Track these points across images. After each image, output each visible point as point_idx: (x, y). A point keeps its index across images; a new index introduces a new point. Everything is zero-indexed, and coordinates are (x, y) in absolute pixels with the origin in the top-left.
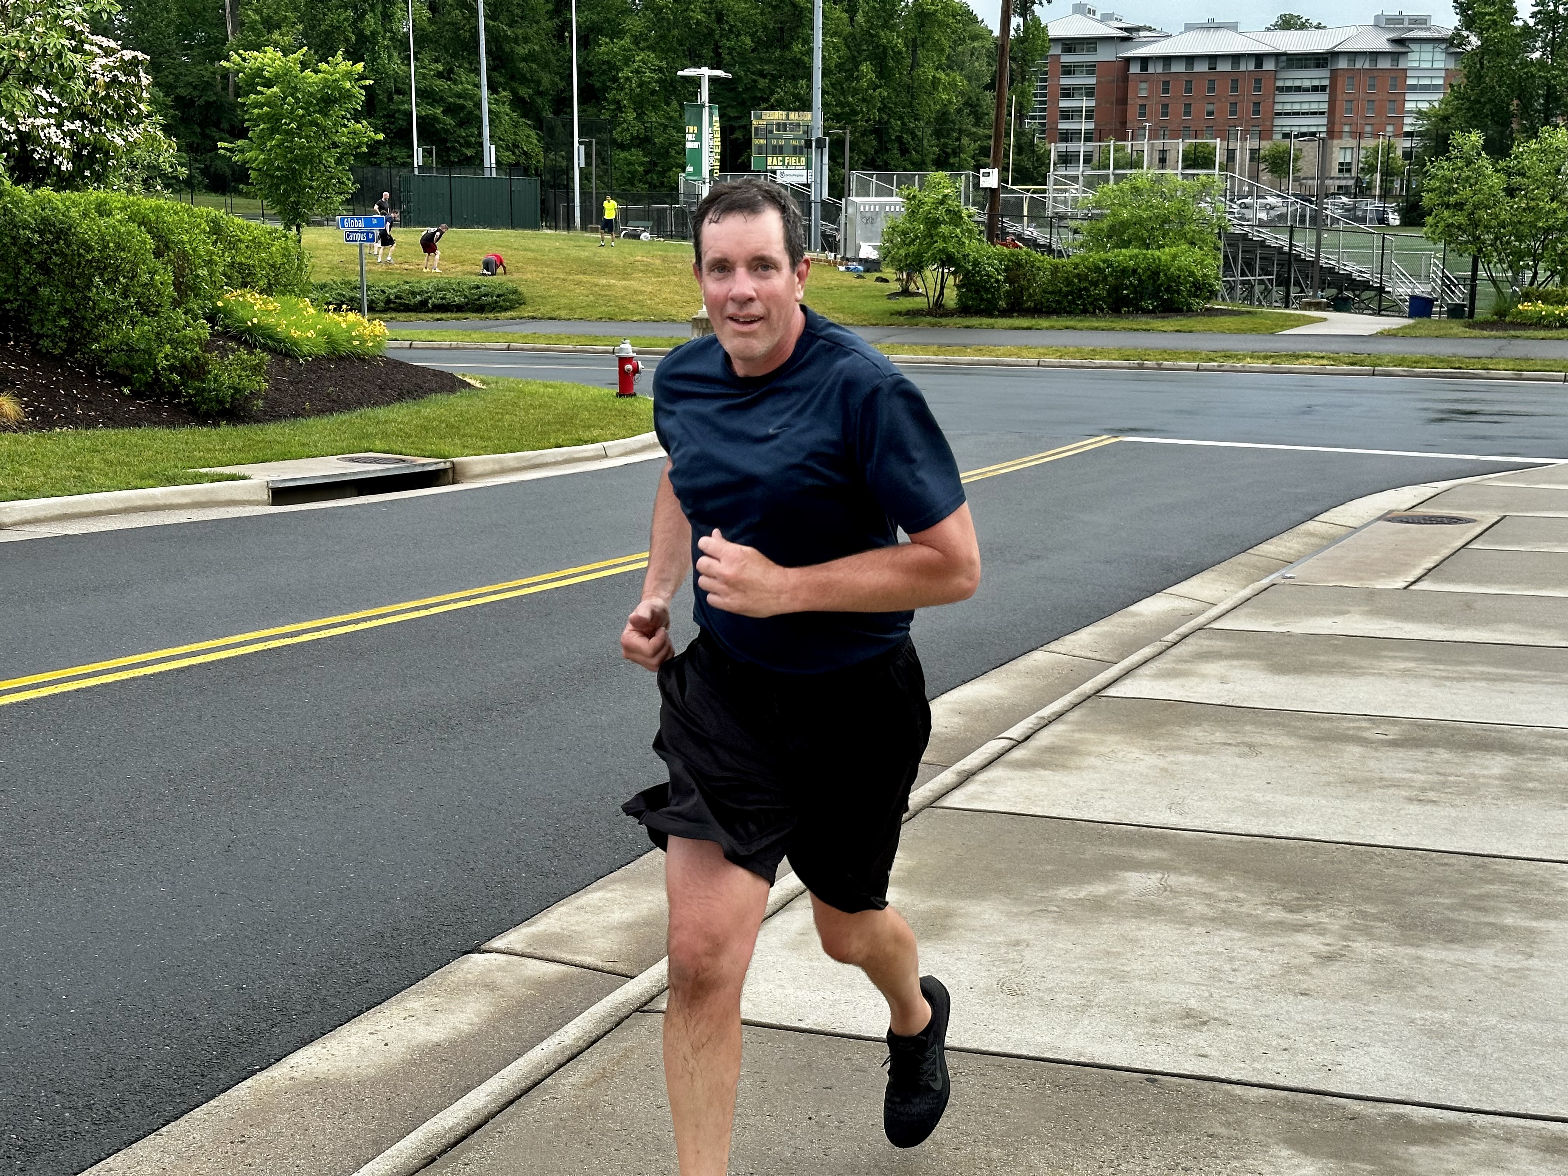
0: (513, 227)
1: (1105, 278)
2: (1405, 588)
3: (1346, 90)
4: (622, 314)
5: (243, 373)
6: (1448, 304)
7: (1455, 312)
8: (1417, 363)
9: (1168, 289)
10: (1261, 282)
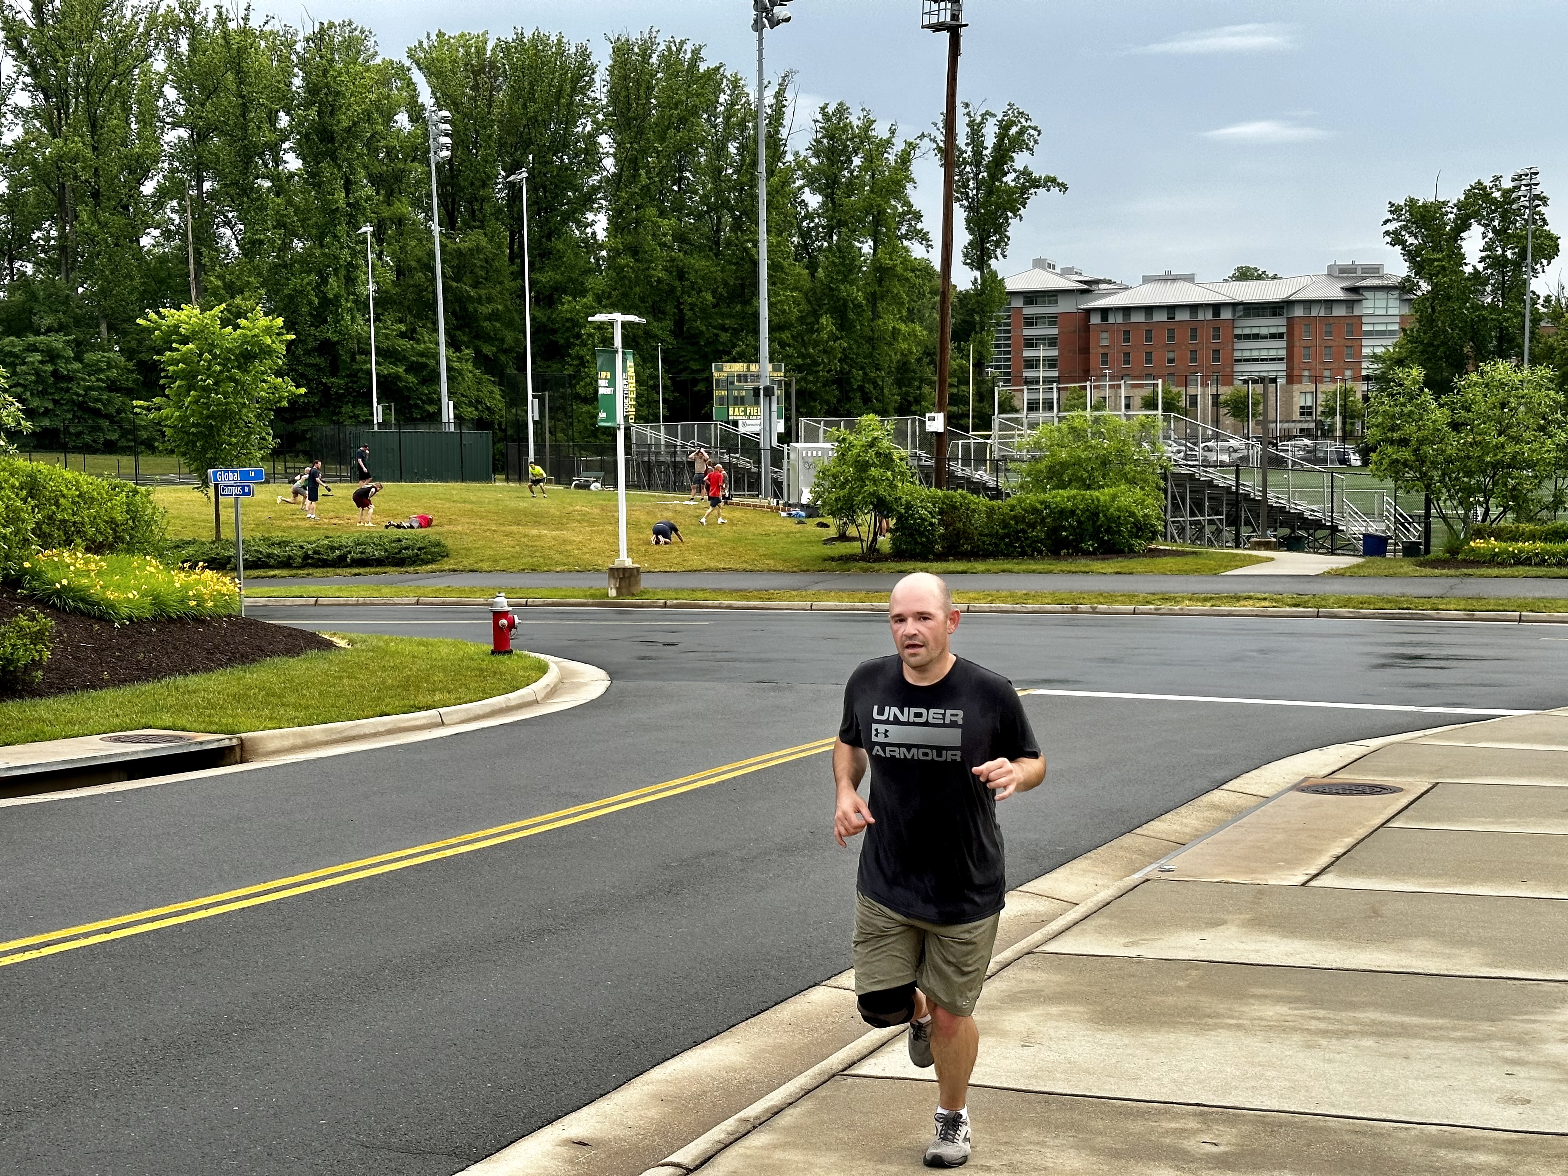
0: (463, 481)
1: (1043, 519)
2: (1303, 885)
3: (1302, 336)
4: (546, 564)
5: (19, 642)
6: (1403, 543)
7: (1410, 550)
8: (1363, 603)
9: (1108, 530)
10: (1211, 522)
